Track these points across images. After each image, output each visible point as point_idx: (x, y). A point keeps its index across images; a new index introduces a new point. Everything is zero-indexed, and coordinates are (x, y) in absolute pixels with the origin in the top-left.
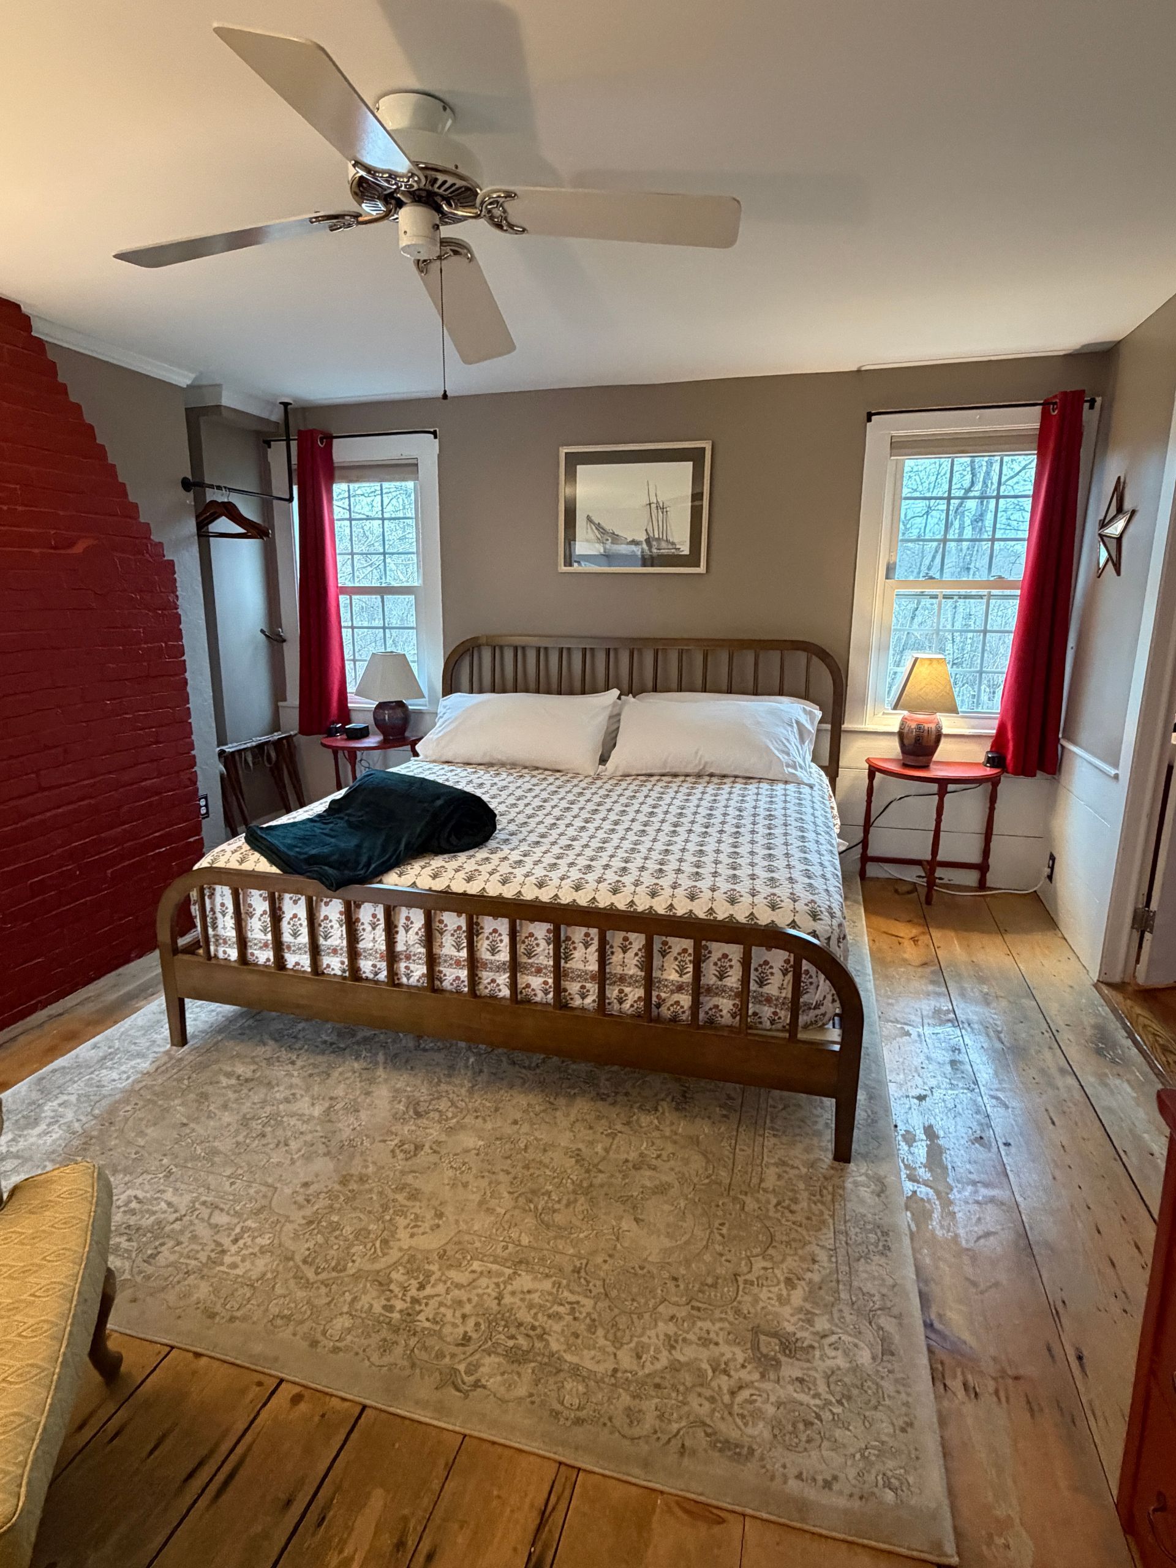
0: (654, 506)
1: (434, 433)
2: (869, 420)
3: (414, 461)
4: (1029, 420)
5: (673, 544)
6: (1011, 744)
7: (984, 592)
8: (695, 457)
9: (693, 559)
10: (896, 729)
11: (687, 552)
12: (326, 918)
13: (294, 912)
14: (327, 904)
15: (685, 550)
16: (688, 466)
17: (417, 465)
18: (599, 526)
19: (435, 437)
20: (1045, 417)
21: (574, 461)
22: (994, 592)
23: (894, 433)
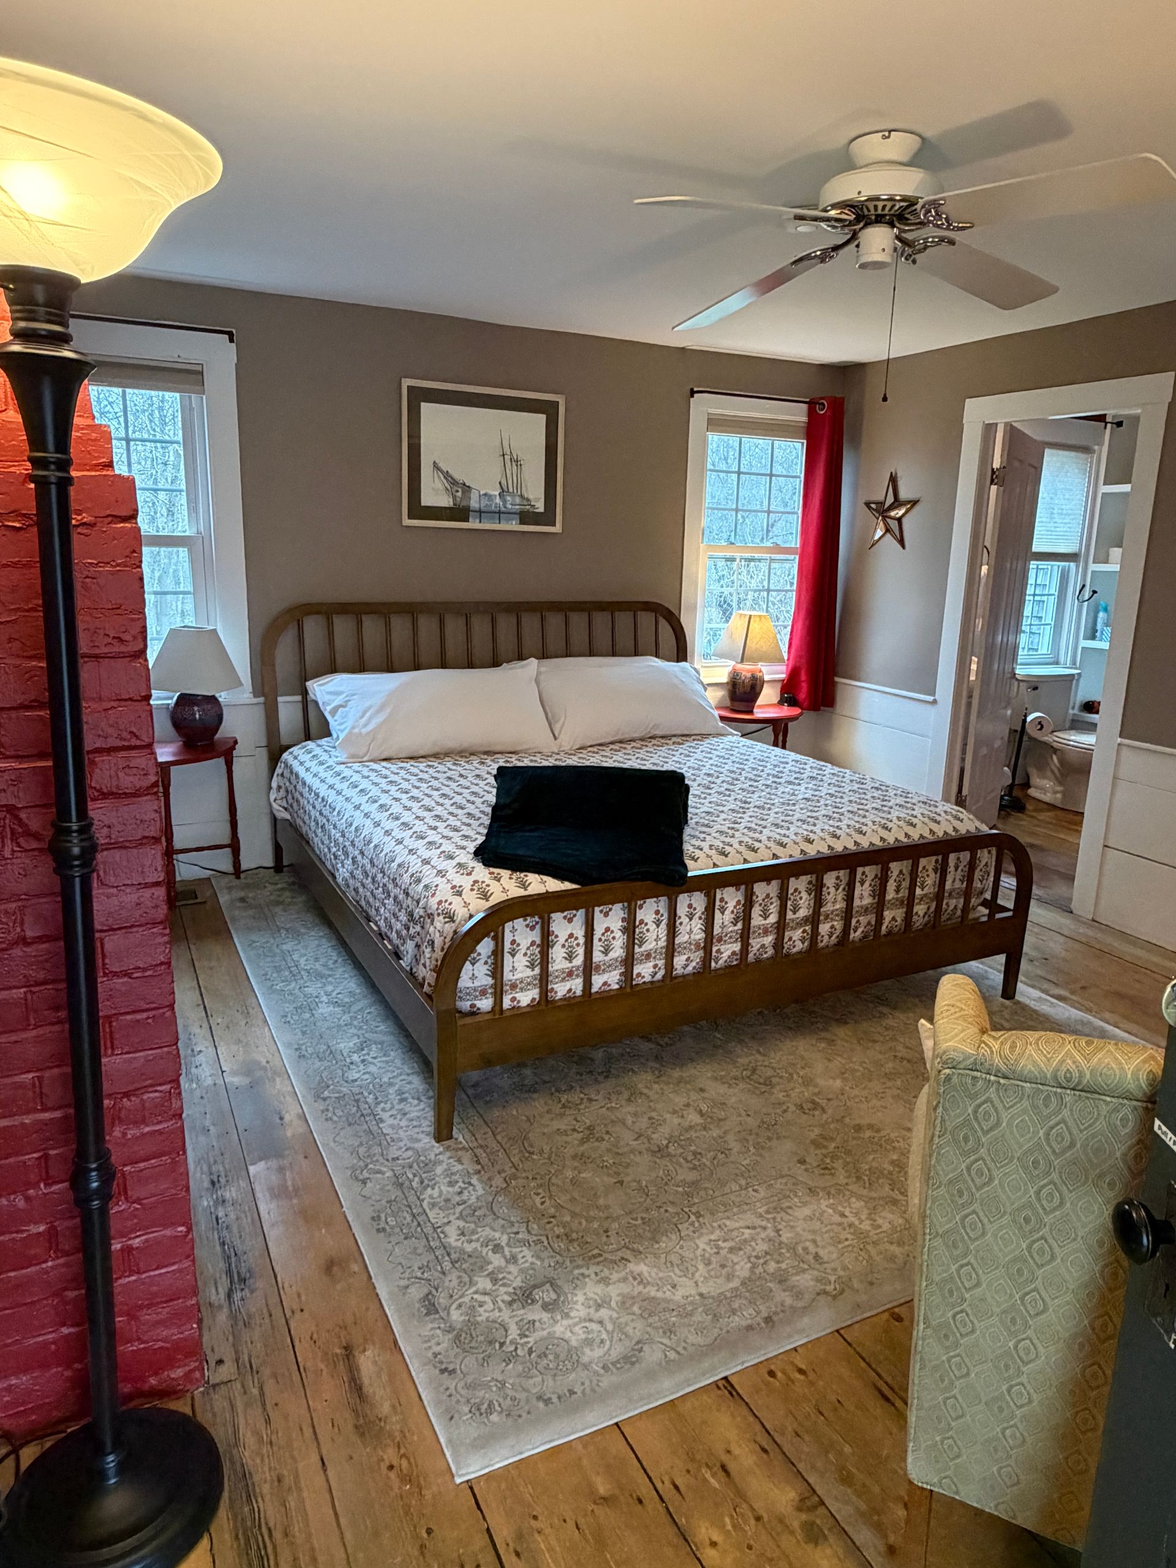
0: (507, 458)
1: (230, 335)
2: (692, 396)
3: (199, 368)
4: (798, 414)
5: (528, 500)
6: (804, 685)
7: (767, 556)
8: (549, 410)
9: (548, 517)
10: (724, 679)
11: (541, 510)
12: (642, 922)
13: (605, 926)
14: (641, 907)
15: (540, 507)
16: (542, 418)
17: (202, 373)
18: (447, 475)
19: (231, 340)
20: (811, 413)
21: (418, 396)
22: (774, 556)
23: (711, 411)
